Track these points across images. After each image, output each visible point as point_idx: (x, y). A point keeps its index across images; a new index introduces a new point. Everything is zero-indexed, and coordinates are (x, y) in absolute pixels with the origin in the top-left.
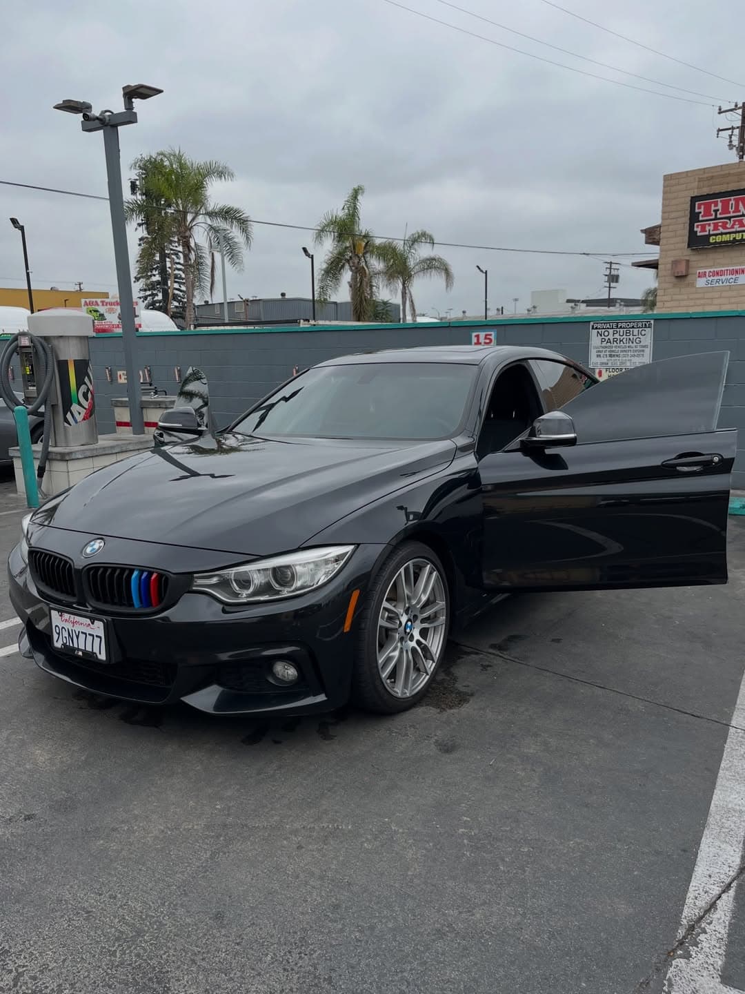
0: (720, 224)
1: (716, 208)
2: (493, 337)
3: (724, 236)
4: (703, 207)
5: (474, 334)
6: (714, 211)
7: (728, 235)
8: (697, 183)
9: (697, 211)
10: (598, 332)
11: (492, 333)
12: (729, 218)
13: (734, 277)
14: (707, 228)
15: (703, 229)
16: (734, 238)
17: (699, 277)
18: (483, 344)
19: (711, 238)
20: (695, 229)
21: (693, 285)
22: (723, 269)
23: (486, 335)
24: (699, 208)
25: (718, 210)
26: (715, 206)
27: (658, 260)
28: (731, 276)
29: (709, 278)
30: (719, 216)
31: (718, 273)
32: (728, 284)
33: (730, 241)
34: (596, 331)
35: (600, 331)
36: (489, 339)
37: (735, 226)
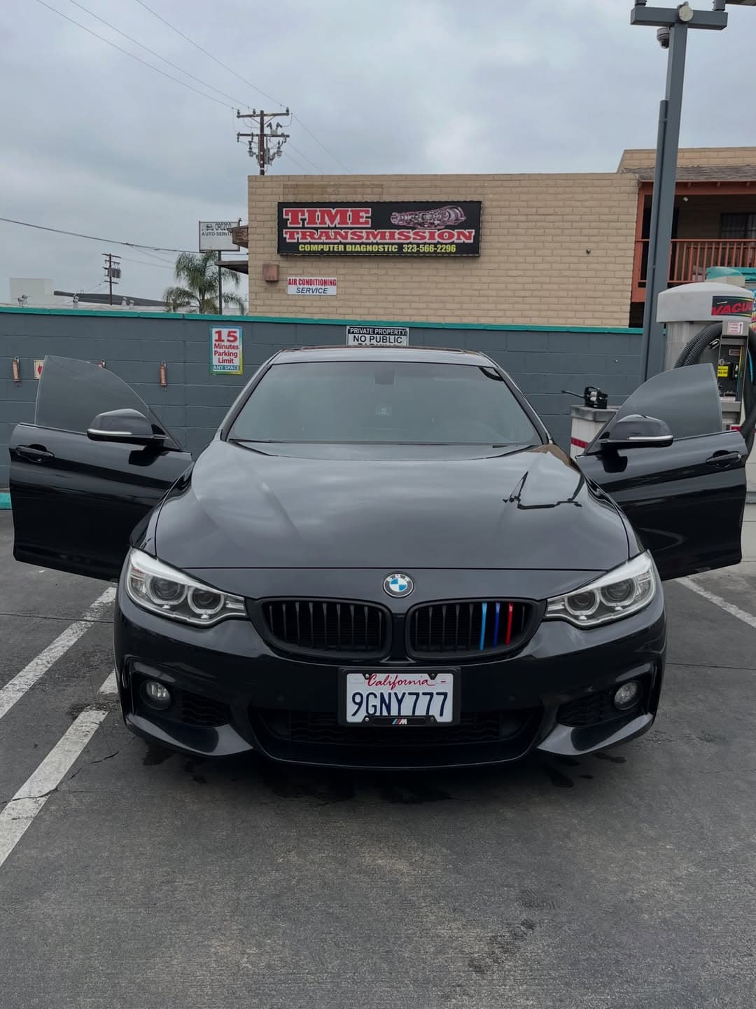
0: (308, 234)
1: (303, 217)
2: (237, 335)
3: (312, 246)
4: (290, 214)
5: (214, 330)
6: (301, 219)
7: (316, 246)
8: (282, 189)
9: (284, 217)
10: (355, 337)
11: (237, 330)
12: (316, 229)
13: (323, 287)
14: (296, 236)
15: (292, 237)
16: (322, 249)
17: (290, 284)
18: (226, 340)
19: (300, 246)
20: (284, 236)
21: (284, 291)
22: (313, 278)
23: (230, 332)
24: (287, 215)
25: (305, 219)
26: (302, 215)
27: (247, 261)
28: (320, 287)
29: (299, 286)
30: (306, 225)
31: (307, 282)
32: (318, 293)
33: (318, 252)
34: (353, 335)
35: (356, 335)
36: (233, 336)
37: (322, 238)
